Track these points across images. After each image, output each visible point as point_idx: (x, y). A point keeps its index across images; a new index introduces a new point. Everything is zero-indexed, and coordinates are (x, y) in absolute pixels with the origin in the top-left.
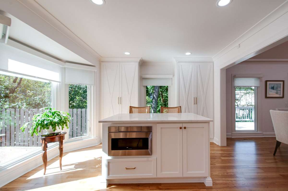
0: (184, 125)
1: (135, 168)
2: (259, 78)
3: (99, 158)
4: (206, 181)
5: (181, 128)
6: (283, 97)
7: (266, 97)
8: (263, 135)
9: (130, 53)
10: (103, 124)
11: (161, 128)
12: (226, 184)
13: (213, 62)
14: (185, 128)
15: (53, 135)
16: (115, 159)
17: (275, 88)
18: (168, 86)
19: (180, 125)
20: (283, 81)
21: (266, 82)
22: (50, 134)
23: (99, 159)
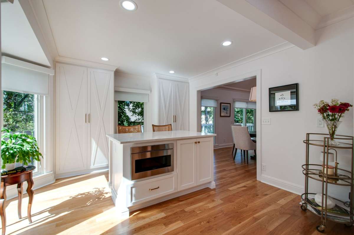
0: (198, 140)
1: (158, 188)
2: (217, 100)
3: (78, 195)
4: (212, 185)
5: (196, 143)
6: (230, 116)
7: (221, 116)
8: (219, 147)
9: (108, 59)
10: (123, 145)
11: (181, 144)
12: (222, 184)
13: (189, 83)
14: (199, 142)
15: (15, 171)
16: (139, 182)
17: (225, 109)
18: (143, 103)
19: (195, 140)
20: (230, 104)
21: (221, 103)
22: (9, 171)
23: (80, 196)
